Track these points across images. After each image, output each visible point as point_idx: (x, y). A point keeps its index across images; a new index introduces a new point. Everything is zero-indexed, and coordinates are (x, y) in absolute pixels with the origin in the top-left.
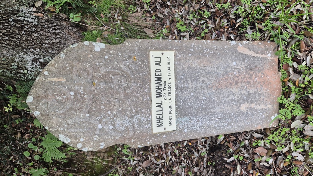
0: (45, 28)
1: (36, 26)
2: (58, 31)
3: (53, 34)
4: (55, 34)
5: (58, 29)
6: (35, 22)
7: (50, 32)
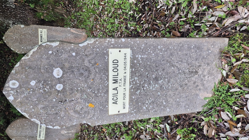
0: (18, 10)
1: (14, 9)
2: (23, 12)
3: (21, 12)
4: (22, 13)
5: (23, 10)
6: (14, 7)
7: (20, 12)
